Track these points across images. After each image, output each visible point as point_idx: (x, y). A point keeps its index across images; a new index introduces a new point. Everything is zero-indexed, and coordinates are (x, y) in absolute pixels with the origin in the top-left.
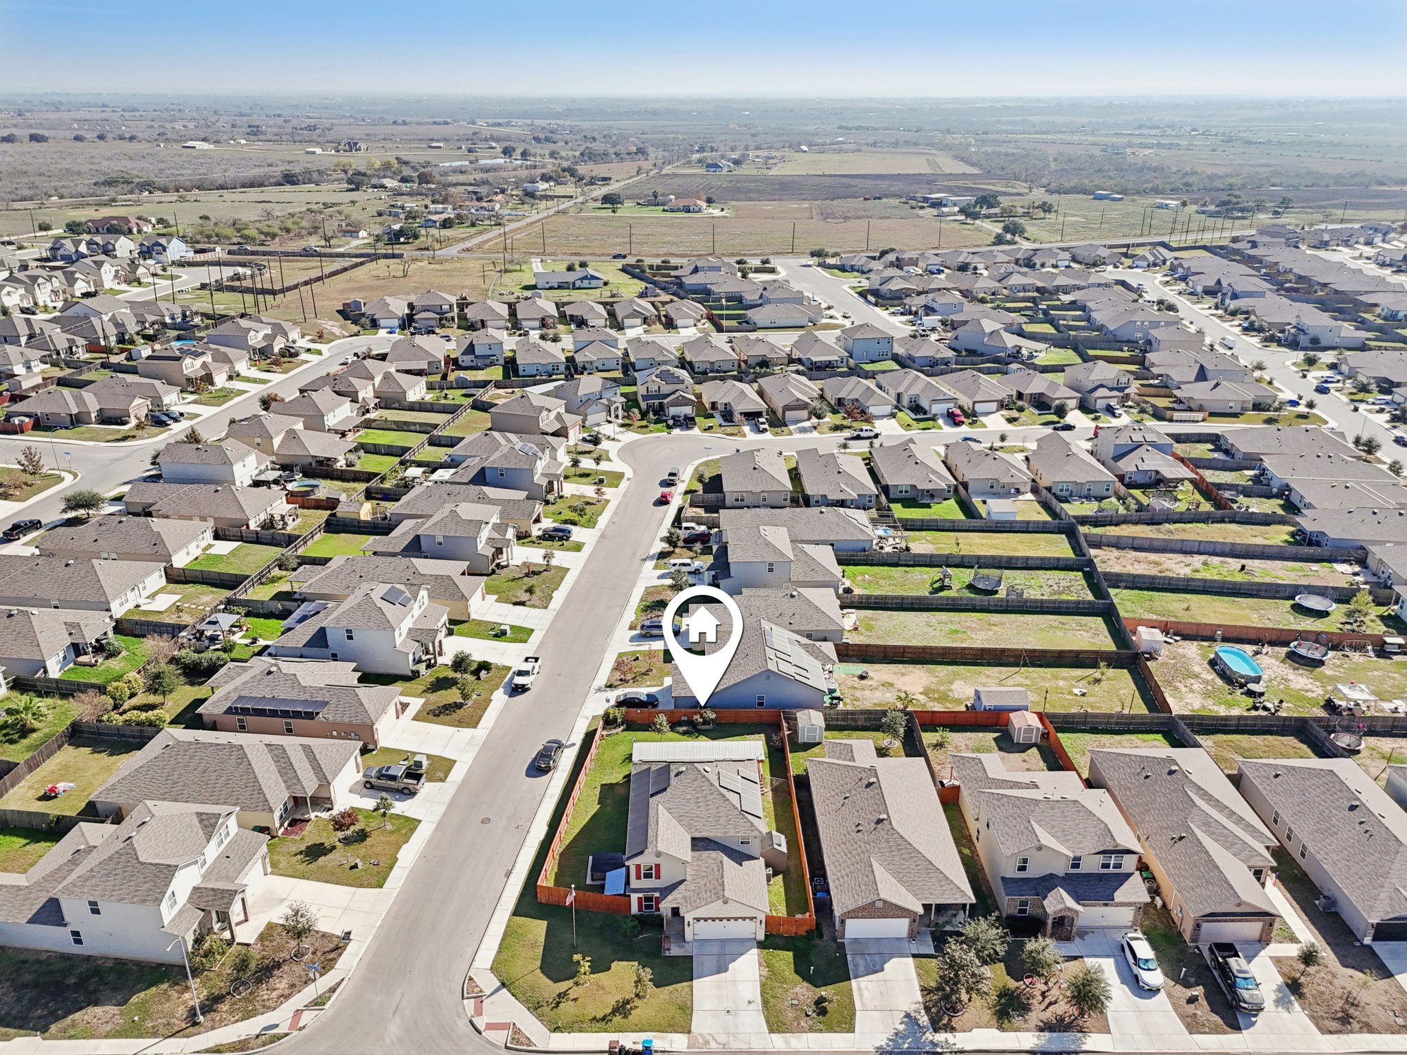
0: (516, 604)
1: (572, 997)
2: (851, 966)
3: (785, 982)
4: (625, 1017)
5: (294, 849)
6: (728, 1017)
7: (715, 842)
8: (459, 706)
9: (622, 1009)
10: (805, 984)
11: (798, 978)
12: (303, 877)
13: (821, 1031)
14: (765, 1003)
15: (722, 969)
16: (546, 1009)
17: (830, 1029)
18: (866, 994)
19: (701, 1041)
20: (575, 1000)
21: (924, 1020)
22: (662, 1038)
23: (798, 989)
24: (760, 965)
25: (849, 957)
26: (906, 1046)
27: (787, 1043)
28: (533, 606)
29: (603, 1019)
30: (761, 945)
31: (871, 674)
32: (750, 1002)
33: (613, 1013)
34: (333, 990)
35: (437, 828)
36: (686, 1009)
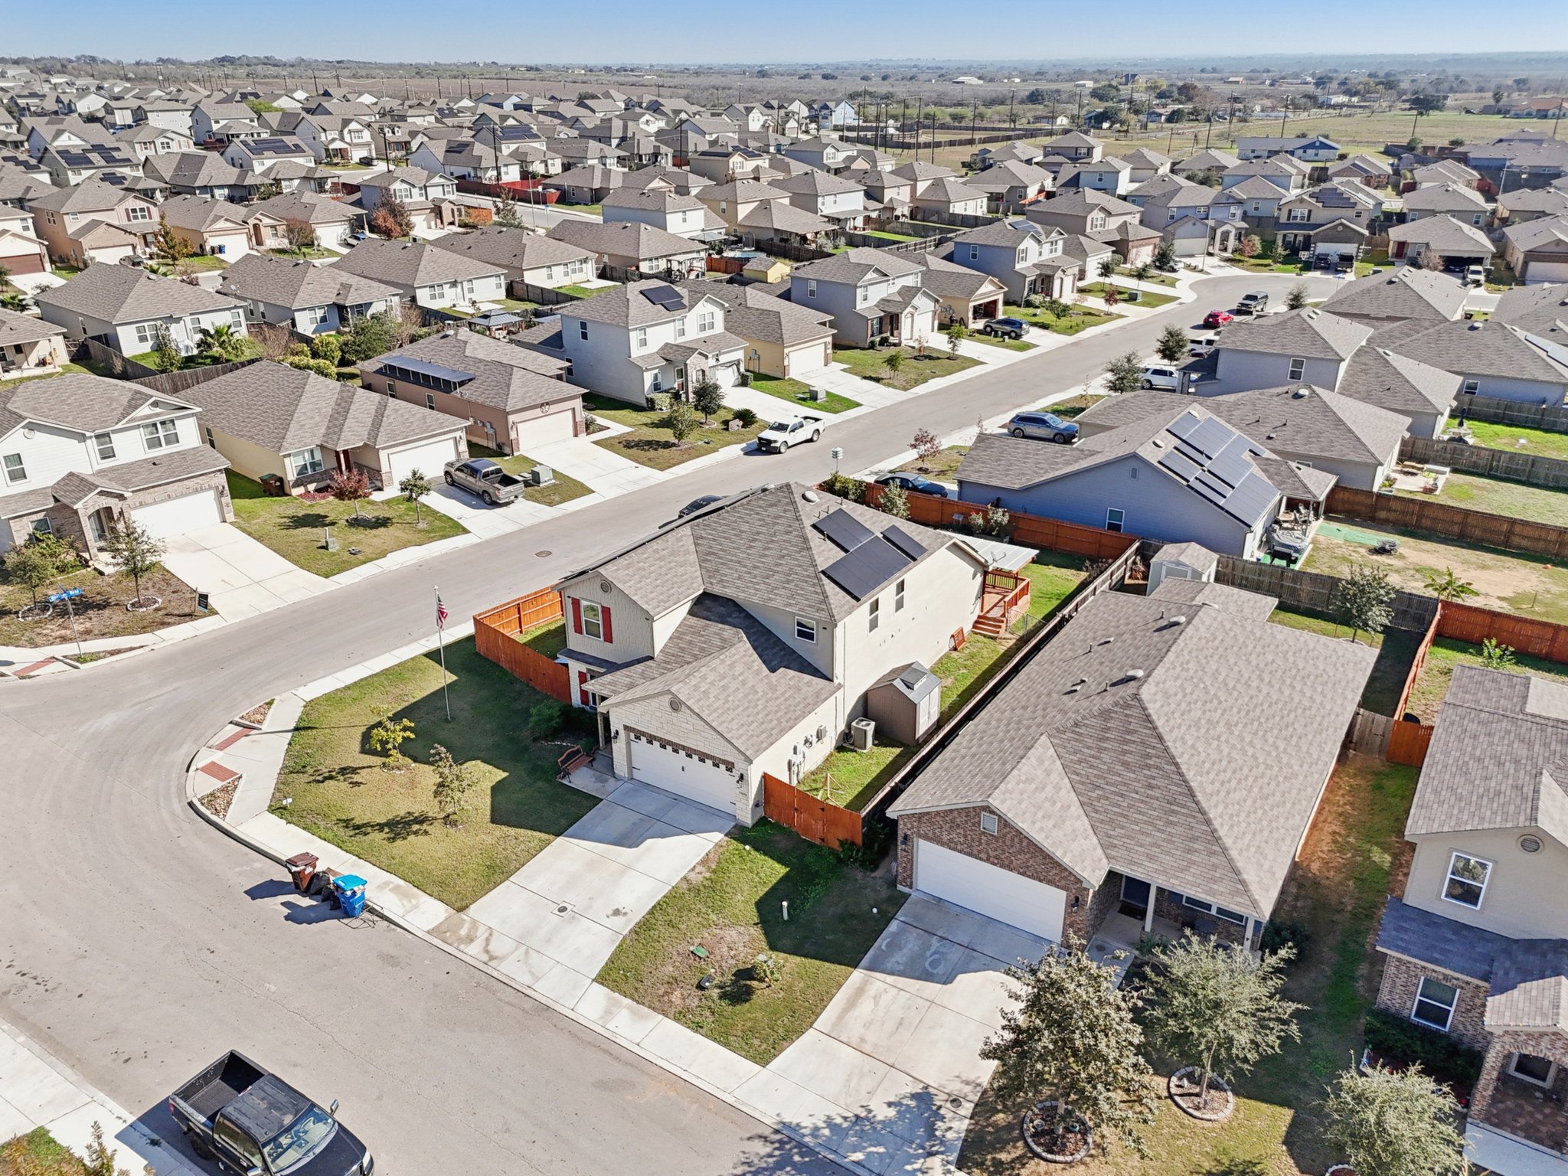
0: (865, 378)
1: (356, 778)
2: (882, 942)
3: (719, 911)
4: (392, 840)
5: (291, 512)
6: (555, 919)
7: (749, 616)
8: (667, 445)
9: (399, 827)
10: (757, 933)
11: (753, 915)
12: (260, 539)
13: (697, 1027)
14: (644, 927)
15: (628, 839)
16: (304, 778)
17: (722, 1037)
18: (865, 1007)
19: (463, 932)
20: (358, 784)
21: (956, 1126)
22: (408, 896)
23: (731, 935)
24: (704, 862)
25: (893, 926)
26: (858, 1156)
27: (608, 1013)
28: (889, 385)
29: (358, 827)
30: (739, 834)
31: (1401, 550)
32: (617, 912)
33: (381, 827)
34: (112, 653)
35: (477, 544)
36: (497, 872)
